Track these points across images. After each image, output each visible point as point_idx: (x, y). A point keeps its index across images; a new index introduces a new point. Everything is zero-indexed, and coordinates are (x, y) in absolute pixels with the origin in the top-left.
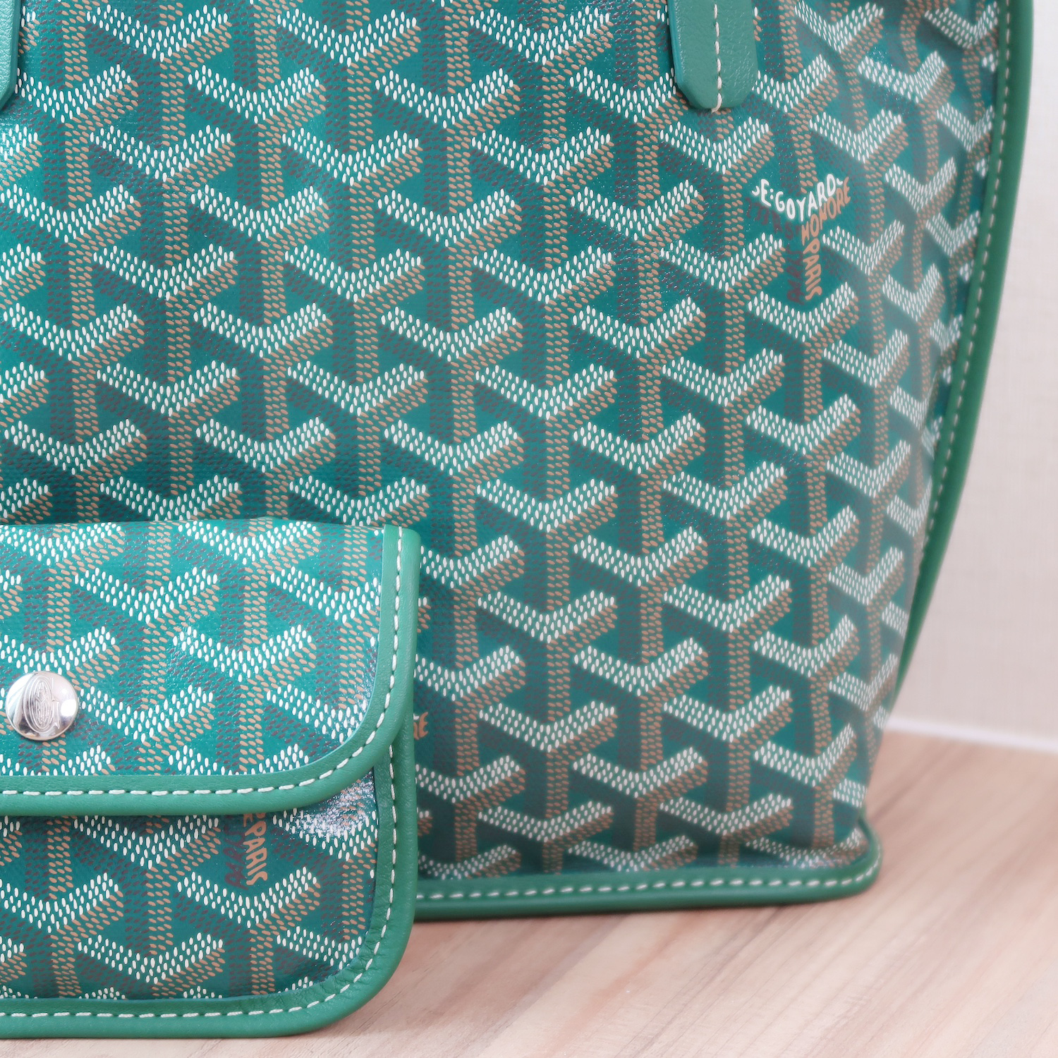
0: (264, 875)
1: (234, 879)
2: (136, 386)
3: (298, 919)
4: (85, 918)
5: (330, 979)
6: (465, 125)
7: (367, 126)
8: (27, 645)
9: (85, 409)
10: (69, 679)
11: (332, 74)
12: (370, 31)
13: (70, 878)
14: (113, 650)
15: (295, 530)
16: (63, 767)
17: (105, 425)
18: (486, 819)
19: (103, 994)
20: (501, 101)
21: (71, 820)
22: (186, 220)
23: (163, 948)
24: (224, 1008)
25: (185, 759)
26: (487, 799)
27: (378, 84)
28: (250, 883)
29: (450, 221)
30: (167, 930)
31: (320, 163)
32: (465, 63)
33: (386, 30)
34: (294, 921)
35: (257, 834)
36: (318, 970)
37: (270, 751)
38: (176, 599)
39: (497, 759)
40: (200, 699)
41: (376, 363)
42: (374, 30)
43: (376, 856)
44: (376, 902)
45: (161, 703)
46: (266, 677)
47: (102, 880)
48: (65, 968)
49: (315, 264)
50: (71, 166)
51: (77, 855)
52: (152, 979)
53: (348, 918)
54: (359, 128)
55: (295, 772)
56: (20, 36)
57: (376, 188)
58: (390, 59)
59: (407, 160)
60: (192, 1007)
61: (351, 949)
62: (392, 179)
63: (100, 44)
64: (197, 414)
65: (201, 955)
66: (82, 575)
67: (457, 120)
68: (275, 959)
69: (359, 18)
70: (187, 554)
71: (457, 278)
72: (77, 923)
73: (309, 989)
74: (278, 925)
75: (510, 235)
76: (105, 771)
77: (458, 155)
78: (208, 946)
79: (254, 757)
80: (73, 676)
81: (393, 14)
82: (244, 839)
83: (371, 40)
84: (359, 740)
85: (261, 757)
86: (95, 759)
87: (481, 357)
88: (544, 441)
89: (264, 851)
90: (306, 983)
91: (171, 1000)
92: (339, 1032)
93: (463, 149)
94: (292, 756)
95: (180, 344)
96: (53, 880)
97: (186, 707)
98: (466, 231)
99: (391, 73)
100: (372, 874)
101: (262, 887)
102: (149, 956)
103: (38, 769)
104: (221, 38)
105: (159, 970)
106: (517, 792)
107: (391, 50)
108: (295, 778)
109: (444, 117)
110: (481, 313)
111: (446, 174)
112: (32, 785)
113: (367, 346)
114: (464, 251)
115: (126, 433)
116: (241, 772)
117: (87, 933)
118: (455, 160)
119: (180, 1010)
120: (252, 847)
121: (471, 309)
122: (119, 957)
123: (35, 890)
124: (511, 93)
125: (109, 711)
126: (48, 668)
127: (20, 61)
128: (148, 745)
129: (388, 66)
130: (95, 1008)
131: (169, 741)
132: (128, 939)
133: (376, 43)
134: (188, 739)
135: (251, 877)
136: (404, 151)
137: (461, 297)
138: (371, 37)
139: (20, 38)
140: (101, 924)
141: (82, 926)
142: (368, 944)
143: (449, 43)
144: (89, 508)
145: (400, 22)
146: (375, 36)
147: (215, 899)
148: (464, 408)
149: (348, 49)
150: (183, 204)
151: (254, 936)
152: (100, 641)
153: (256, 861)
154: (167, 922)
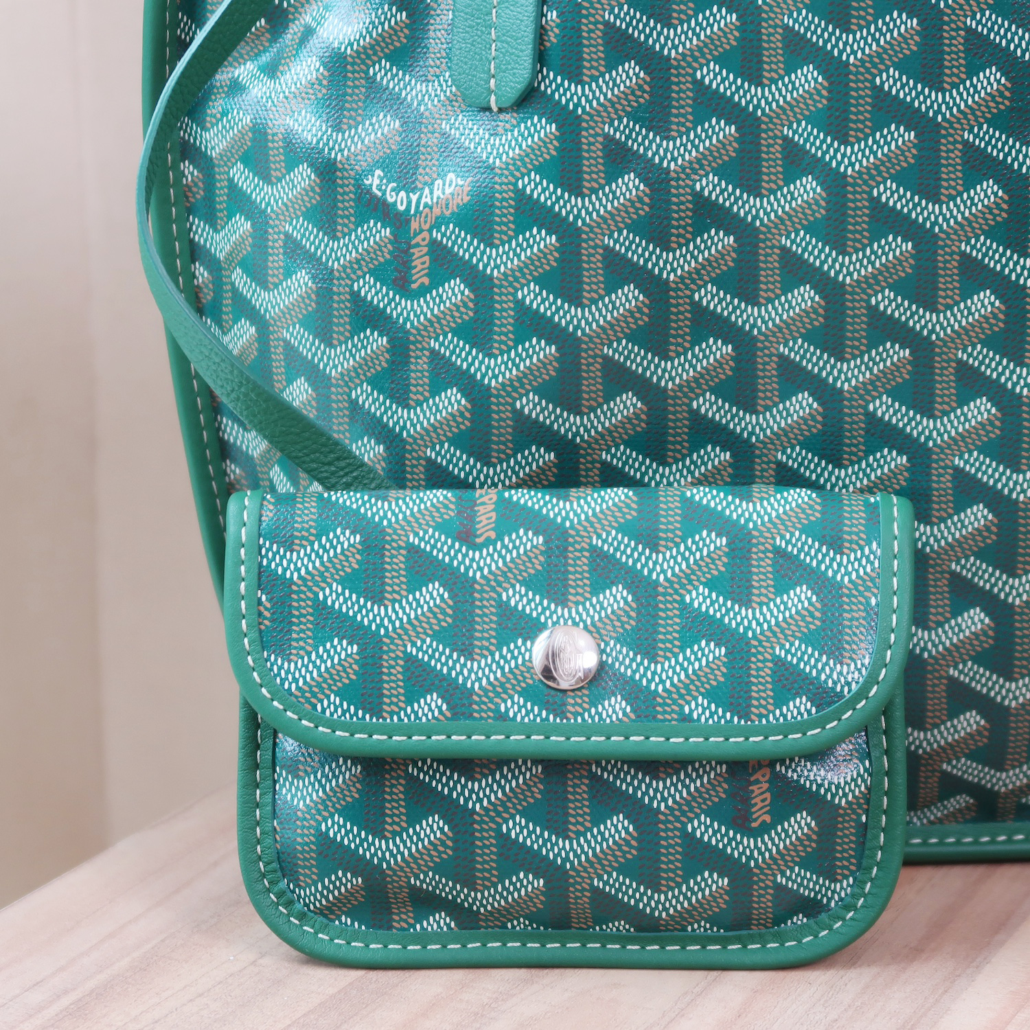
0: (767, 818)
1: (740, 822)
2: (638, 360)
3: (797, 859)
4: (602, 856)
5: (823, 916)
6: (959, 119)
7: (866, 119)
8: (550, 600)
9: (592, 380)
10: (590, 632)
11: (834, 69)
12: (872, 30)
13: (588, 818)
14: (630, 606)
15: (796, 496)
16: (586, 715)
17: (609, 397)
18: (949, 769)
19: (613, 927)
20: (993, 97)
21: (589, 764)
22: (690, 206)
23: (672, 884)
24: (724, 942)
25: (700, 709)
26: (951, 751)
27: (878, 80)
28: (754, 825)
29: (941, 209)
30: (677, 868)
31: (819, 154)
32: (961, 61)
33: (888, 30)
34: (793, 861)
35: (761, 779)
36: (812, 907)
37: (780, 702)
38: (687, 560)
39: (964, 713)
40: (712, 653)
41: (864, 341)
42: (877, 29)
43: (868, 802)
44: (868, 845)
45: (676, 656)
46: (774, 633)
47: (618, 821)
48: (580, 901)
49: (810, 248)
50: (586, 155)
51: (594, 797)
52: (660, 913)
53: (840, 860)
54: (858, 121)
55: (803, 722)
56: (541, 33)
57: (872, 177)
58: (890, 56)
59: (903, 152)
60: (695, 940)
61: (844, 887)
62: (888, 169)
63: (618, 41)
64: (694, 387)
65: (707, 892)
66: (599, 536)
67: (952, 114)
68: (775, 897)
69: (864, 18)
70: (698, 518)
71: (946, 262)
72: (594, 860)
73: (803, 925)
74: (778, 865)
75: (997, 222)
76: (625, 719)
77: (951, 147)
78: (714, 883)
79: (765, 707)
80: (594, 630)
81: (895, 14)
82: (751, 784)
83: (874, 39)
84: (862, 693)
85: (771, 707)
86: (615, 708)
87: (964, 336)
88: (1020, 416)
89: (768, 795)
90: (800, 919)
91: (676, 933)
92: (831, 966)
93: (956, 142)
94: (800, 707)
95: (681, 322)
96: (573, 820)
97: (700, 660)
98: (955, 218)
99: (891, 70)
100: (864, 818)
101: (765, 829)
102: (659, 892)
103: (563, 715)
104: (730, 36)
105: (667, 905)
106: (980, 744)
107: (892, 49)
108: (802, 727)
109: (939, 111)
110: (966, 295)
111: (938, 164)
112: (557, 730)
113: (856, 324)
114: (953, 237)
115: (628, 404)
116: (752, 721)
117: (603, 869)
118: (947, 151)
119: (684, 942)
120: (757, 792)
121: (957, 291)
122: (630, 892)
123: (556, 829)
124: (1002, 89)
125: (626, 662)
126: (570, 622)
127: (541, 57)
128: (665, 695)
129: (888, 63)
130: (605, 939)
131: (684, 692)
132: (641, 875)
133: (878, 42)
134: (702, 690)
135: (755, 820)
136: (900, 143)
137: (948, 280)
138: (873, 36)
139: (541, 35)
140: (617, 861)
141: (599, 863)
142: (859, 883)
143: (947, 41)
144: (591, 474)
145: (902, 22)
146: (877, 35)
147: (722, 840)
148: (945, 383)
149: (852, 47)
150: (688, 190)
151: (757, 875)
152: (617, 597)
153: (760, 805)
154: (677, 860)
